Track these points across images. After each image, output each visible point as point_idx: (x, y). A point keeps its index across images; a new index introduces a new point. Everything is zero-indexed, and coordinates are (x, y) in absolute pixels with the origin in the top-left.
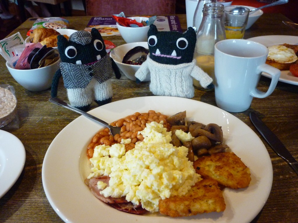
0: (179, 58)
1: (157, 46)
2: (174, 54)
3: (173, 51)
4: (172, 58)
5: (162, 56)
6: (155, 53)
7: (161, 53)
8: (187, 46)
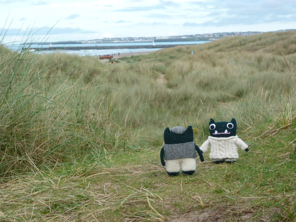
0: (230, 133)
1: (216, 129)
2: (226, 132)
3: (225, 130)
4: (225, 134)
5: (219, 133)
6: (214, 133)
7: (218, 133)
8: (233, 127)
